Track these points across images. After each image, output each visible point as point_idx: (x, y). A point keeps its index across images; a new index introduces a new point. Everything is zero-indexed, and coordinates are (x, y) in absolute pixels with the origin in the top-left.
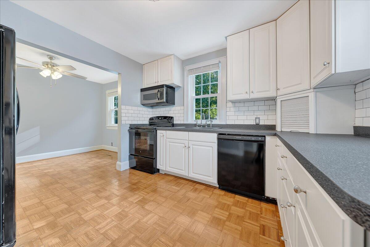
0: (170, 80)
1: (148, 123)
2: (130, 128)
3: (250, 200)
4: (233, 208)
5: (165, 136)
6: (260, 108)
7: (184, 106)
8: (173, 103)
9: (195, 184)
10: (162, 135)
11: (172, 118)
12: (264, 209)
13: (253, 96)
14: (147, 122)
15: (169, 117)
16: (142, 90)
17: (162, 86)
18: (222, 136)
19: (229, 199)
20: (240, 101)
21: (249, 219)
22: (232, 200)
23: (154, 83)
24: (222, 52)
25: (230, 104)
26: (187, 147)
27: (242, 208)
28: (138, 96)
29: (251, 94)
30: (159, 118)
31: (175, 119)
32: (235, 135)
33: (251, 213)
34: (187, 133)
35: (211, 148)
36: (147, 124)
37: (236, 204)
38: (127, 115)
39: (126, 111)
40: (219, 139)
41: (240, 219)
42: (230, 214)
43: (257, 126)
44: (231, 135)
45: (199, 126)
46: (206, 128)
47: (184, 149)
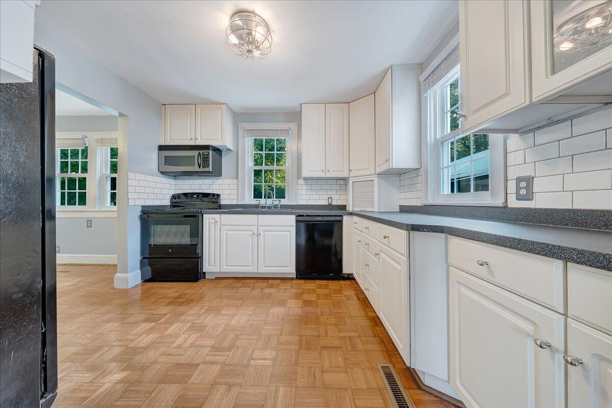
0: (219, 139)
1: (170, 204)
2: (142, 211)
3: (329, 281)
4: (318, 290)
5: (219, 223)
6: (333, 187)
7: (237, 178)
8: (220, 174)
9: (266, 281)
10: (213, 221)
11: (218, 195)
12: (343, 285)
13: (329, 175)
14: (167, 202)
15: (214, 195)
16: (162, 148)
17: (207, 147)
18: (301, 218)
19: (311, 285)
20: (312, 179)
21: (335, 294)
22: (314, 285)
23: (188, 140)
24: (295, 115)
25: (301, 181)
26: (256, 234)
27: (326, 289)
28: (153, 158)
29: (327, 172)
30: (192, 196)
31: (222, 197)
32: (316, 216)
33: (334, 290)
34: (256, 216)
35: (288, 233)
36: (167, 206)
37: (320, 287)
38: (138, 189)
39: (135, 183)
40: (297, 221)
41: (327, 296)
42: (317, 295)
43: (330, 207)
44: (311, 216)
45: (262, 207)
46: (279, 210)
47: (251, 238)
